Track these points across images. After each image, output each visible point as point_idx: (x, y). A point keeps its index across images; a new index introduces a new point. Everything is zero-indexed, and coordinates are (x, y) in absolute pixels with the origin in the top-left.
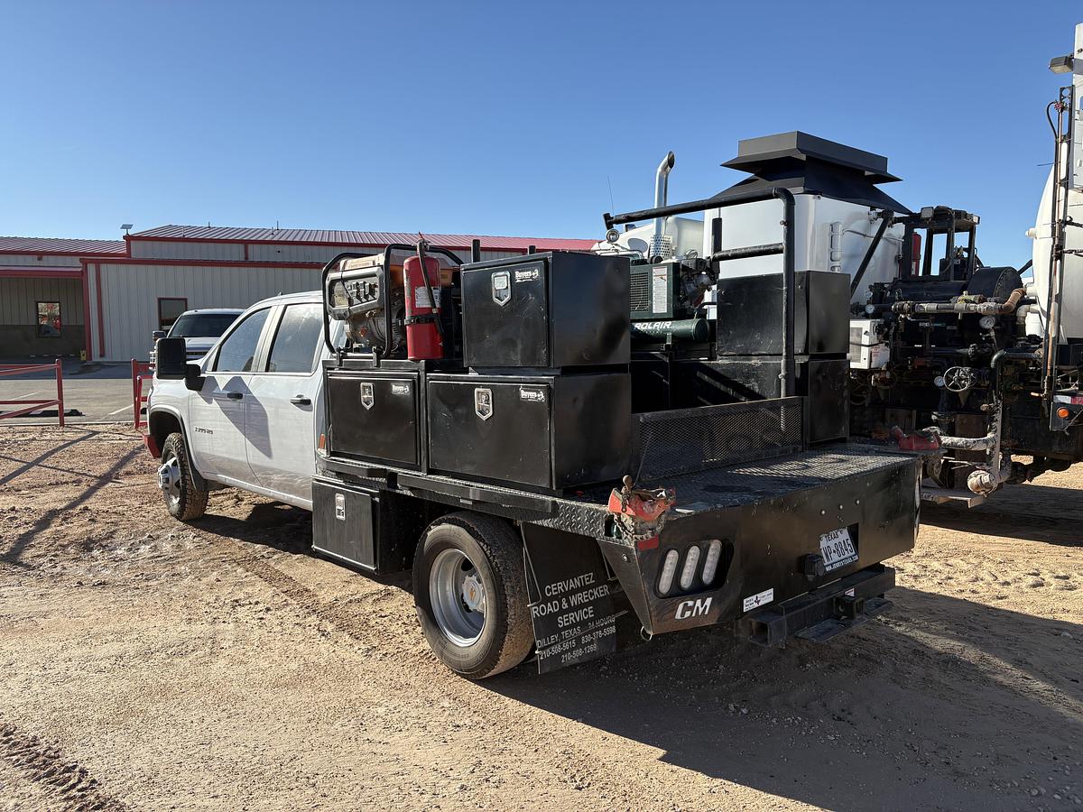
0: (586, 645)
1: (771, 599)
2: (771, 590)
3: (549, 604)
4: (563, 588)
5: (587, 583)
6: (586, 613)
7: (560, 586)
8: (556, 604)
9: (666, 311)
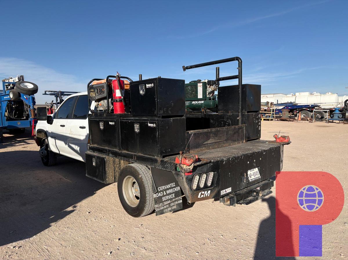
0: (172, 206)
1: (230, 191)
2: (231, 188)
3: (159, 193)
4: (164, 188)
5: (172, 186)
6: (172, 196)
7: (163, 187)
8: (162, 193)
9: (202, 98)
